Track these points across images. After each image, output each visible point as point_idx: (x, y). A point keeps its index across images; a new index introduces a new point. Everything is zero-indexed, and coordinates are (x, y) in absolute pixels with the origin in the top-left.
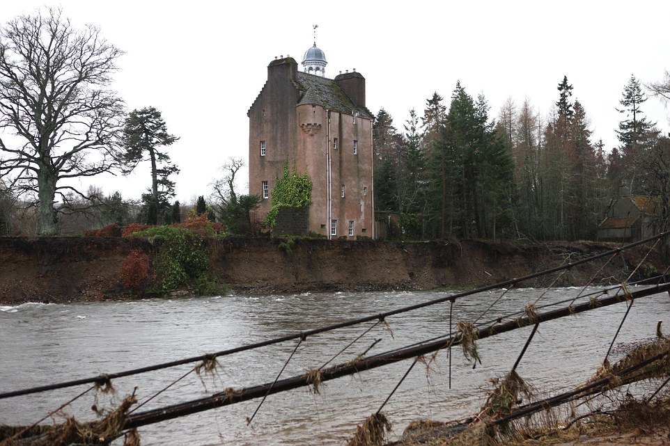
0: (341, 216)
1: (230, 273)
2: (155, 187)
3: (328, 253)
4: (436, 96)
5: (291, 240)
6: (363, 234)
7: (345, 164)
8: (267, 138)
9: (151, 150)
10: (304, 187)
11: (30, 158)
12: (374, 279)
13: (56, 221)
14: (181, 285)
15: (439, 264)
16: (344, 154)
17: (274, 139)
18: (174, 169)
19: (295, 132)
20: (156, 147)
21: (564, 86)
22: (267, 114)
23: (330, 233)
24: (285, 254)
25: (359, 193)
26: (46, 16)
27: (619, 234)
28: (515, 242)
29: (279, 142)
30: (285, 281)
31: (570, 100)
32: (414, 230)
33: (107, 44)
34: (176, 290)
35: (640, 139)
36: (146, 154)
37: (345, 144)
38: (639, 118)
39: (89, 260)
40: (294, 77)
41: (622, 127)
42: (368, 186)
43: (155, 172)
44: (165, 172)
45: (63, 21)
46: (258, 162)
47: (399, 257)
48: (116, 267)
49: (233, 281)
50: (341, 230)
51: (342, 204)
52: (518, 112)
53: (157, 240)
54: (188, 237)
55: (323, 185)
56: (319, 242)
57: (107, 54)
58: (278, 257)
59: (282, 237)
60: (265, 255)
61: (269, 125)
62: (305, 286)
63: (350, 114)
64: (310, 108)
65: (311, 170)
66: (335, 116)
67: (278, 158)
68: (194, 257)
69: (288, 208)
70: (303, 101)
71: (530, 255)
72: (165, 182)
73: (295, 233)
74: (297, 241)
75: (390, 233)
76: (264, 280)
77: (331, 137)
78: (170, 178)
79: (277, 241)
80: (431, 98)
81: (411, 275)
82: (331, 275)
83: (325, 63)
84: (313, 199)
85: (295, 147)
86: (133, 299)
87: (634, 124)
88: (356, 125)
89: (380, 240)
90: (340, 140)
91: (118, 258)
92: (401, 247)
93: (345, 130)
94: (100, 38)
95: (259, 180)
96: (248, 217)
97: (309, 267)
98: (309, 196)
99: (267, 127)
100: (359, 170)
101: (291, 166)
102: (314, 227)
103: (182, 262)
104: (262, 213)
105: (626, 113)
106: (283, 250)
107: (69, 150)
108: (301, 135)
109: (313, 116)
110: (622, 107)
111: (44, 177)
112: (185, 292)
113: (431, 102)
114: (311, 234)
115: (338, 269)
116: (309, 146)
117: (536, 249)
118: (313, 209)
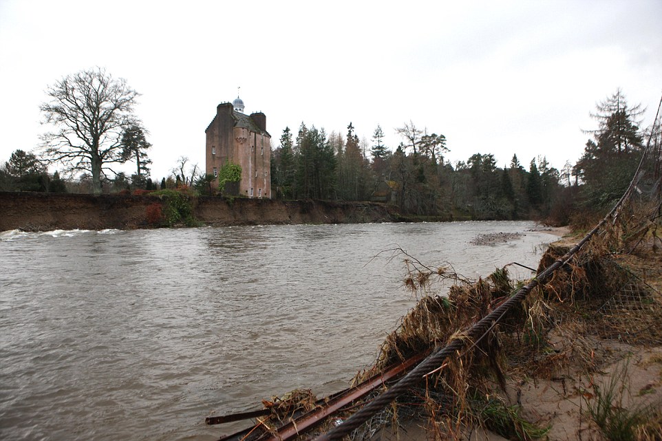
0: (255, 186)
1: (201, 215)
2: (139, 171)
3: (250, 205)
4: (287, 128)
5: (232, 198)
6: (265, 196)
7: (257, 160)
8: (216, 144)
9: (137, 151)
10: (237, 171)
11: (86, 151)
12: (273, 219)
13: (102, 186)
14: (178, 221)
15: (303, 212)
16: (257, 155)
17: (220, 145)
18: (149, 162)
19: (232, 142)
20: (140, 149)
21: (350, 127)
22: (216, 132)
23: (250, 195)
24: (229, 205)
25: (263, 175)
26: (96, 71)
27: (381, 199)
28: (337, 201)
29: (223, 147)
30: (230, 220)
31: (353, 134)
32: (289, 194)
33: (131, 89)
34: (176, 224)
35: (381, 155)
36: (133, 153)
37: (257, 149)
38: (381, 145)
39: (127, 207)
40: (232, 113)
41: (373, 149)
42: (267, 171)
43: (139, 163)
44: (144, 163)
45: (107, 74)
46: (210, 158)
47: (284, 207)
48: (142, 211)
49: (204, 219)
50: (255, 194)
51: (256, 180)
52: (336, 138)
53: (164, 197)
54: (180, 195)
55: (247, 170)
56: (245, 200)
57: (131, 95)
58: (225, 207)
59: (227, 196)
60: (219, 206)
61: (218, 139)
62: (239, 223)
63: (260, 134)
64: (241, 129)
65: (241, 162)
66: (253, 134)
67: (223, 155)
68: (184, 206)
69: (230, 181)
70: (237, 126)
71: (345, 208)
72: (144, 168)
73: (233, 195)
74: (235, 199)
75: (278, 196)
76: (219, 219)
77: (251, 145)
78: (147, 166)
79: (225, 199)
80: (285, 129)
81: (290, 217)
82: (252, 217)
83: (244, 107)
84: (242, 177)
85: (232, 150)
86: (155, 228)
87: (379, 147)
88: (262, 140)
89: (273, 199)
90: (255, 147)
91: (143, 206)
92: (284, 203)
93: (257, 142)
94: (127, 85)
95: (211, 167)
96: (210, 185)
97: (241, 212)
98: (240, 175)
99: (216, 139)
100: (264, 163)
101: (230, 160)
102: (242, 192)
103: (178, 209)
104: (216, 184)
105: (375, 142)
106: (228, 203)
107: (108, 148)
108: (235, 144)
109: (243, 134)
110: (373, 139)
111: (95, 162)
112: (181, 225)
113: (285, 131)
114: (241, 195)
115: (255, 214)
116: (240, 149)
117: (347, 205)
118: (242, 182)
